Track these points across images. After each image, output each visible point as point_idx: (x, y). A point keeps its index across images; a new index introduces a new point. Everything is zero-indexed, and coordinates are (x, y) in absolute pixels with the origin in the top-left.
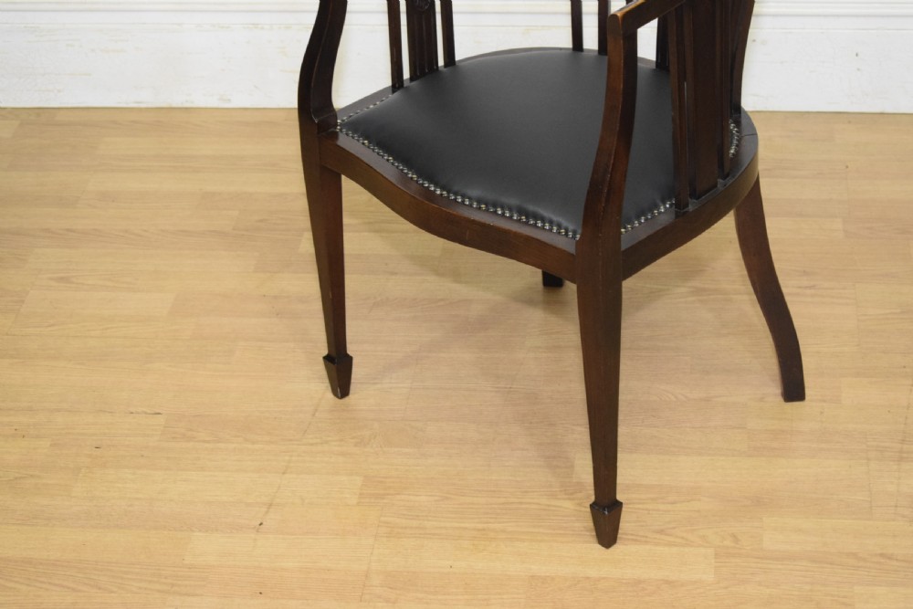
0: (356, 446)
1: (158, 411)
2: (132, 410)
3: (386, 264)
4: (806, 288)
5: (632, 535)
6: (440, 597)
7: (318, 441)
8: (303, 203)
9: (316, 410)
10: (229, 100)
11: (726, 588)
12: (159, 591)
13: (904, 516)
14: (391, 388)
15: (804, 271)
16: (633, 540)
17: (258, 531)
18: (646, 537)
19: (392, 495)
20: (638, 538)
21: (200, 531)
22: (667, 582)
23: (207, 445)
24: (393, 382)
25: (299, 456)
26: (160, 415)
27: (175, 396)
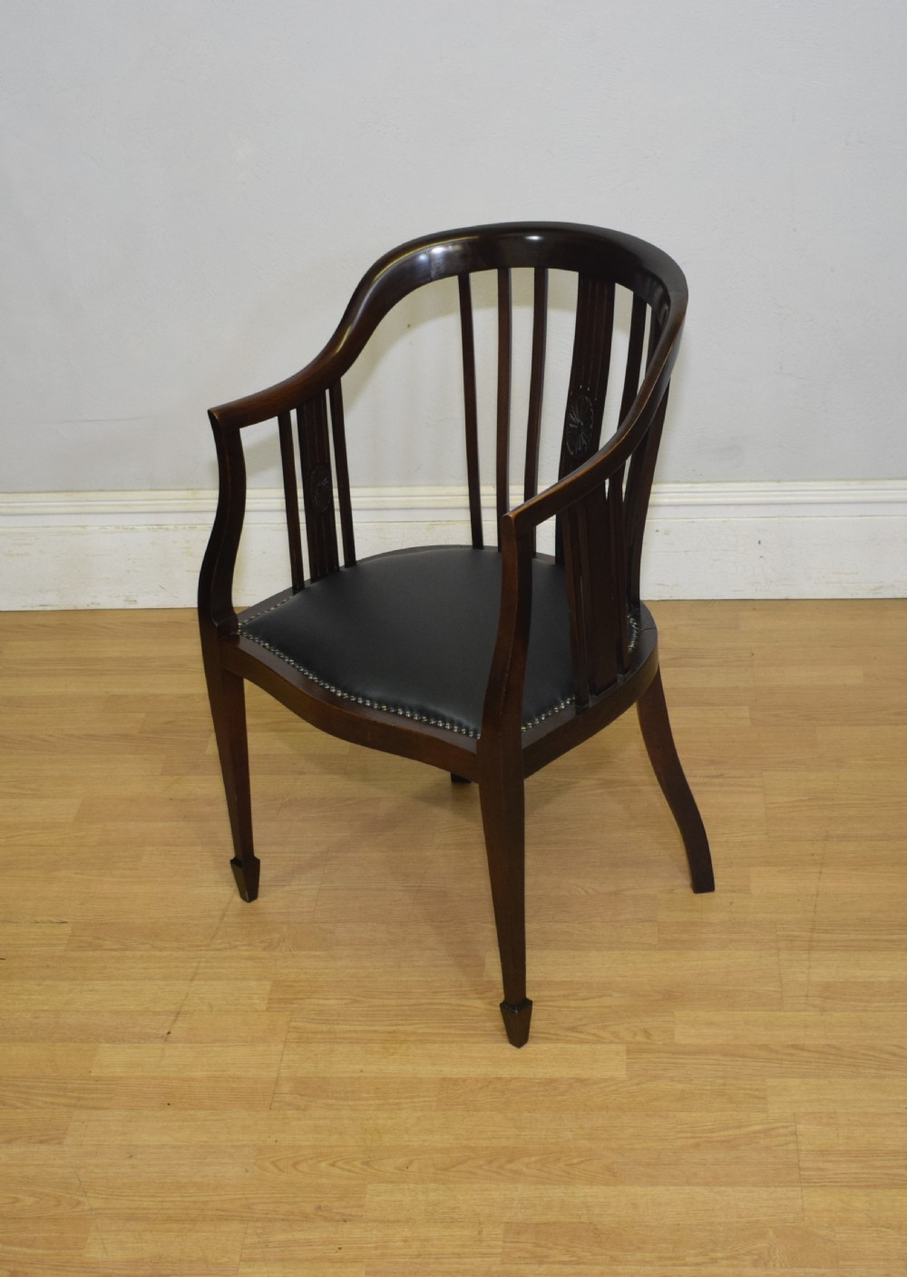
0: (264, 949)
1: (64, 920)
2: (39, 919)
3: (294, 763)
4: (714, 777)
5: (543, 1033)
6: (350, 1103)
7: (227, 946)
8: (205, 705)
9: (224, 915)
10: (135, 601)
11: (637, 1084)
12: (66, 1105)
13: (814, 1006)
14: (300, 890)
15: (712, 760)
16: (544, 1038)
17: (166, 1041)
18: (558, 1035)
19: (302, 999)
20: (549, 1036)
21: (107, 1042)
22: (580, 1081)
23: (114, 953)
24: (302, 883)
25: (207, 962)
26: (65, 925)
27: (82, 904)
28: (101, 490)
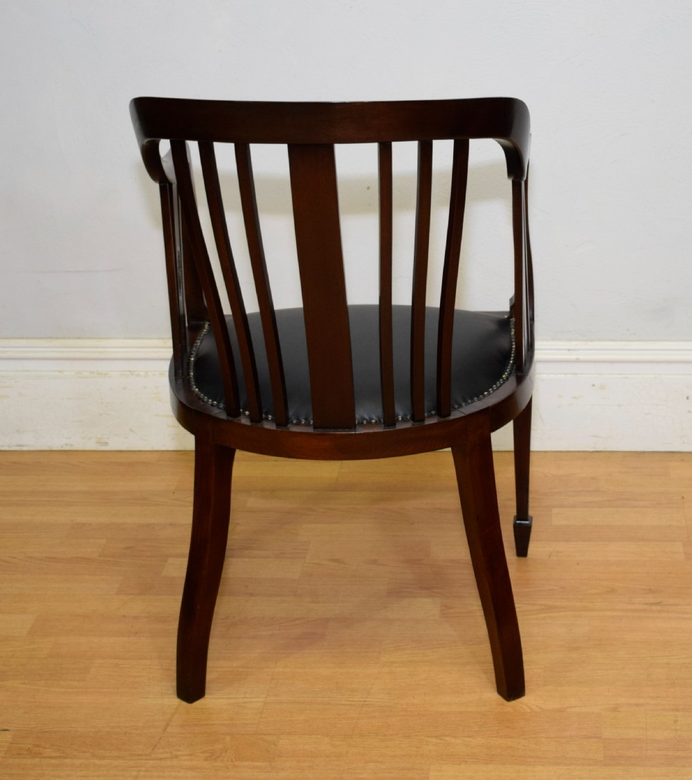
0: (206, 760)
1: (5, 728)
3: (246, 587)
4: (652, 604)
7: (169, 755)
9: (167, 725)
10: (106, 443)
14: (245, 702)
15: (650, 590)
23: (53, 761)
24: (248, 696)
25: (147, 771)
26: (7, 732)
27: (26, 713)
28: (79, 338)
